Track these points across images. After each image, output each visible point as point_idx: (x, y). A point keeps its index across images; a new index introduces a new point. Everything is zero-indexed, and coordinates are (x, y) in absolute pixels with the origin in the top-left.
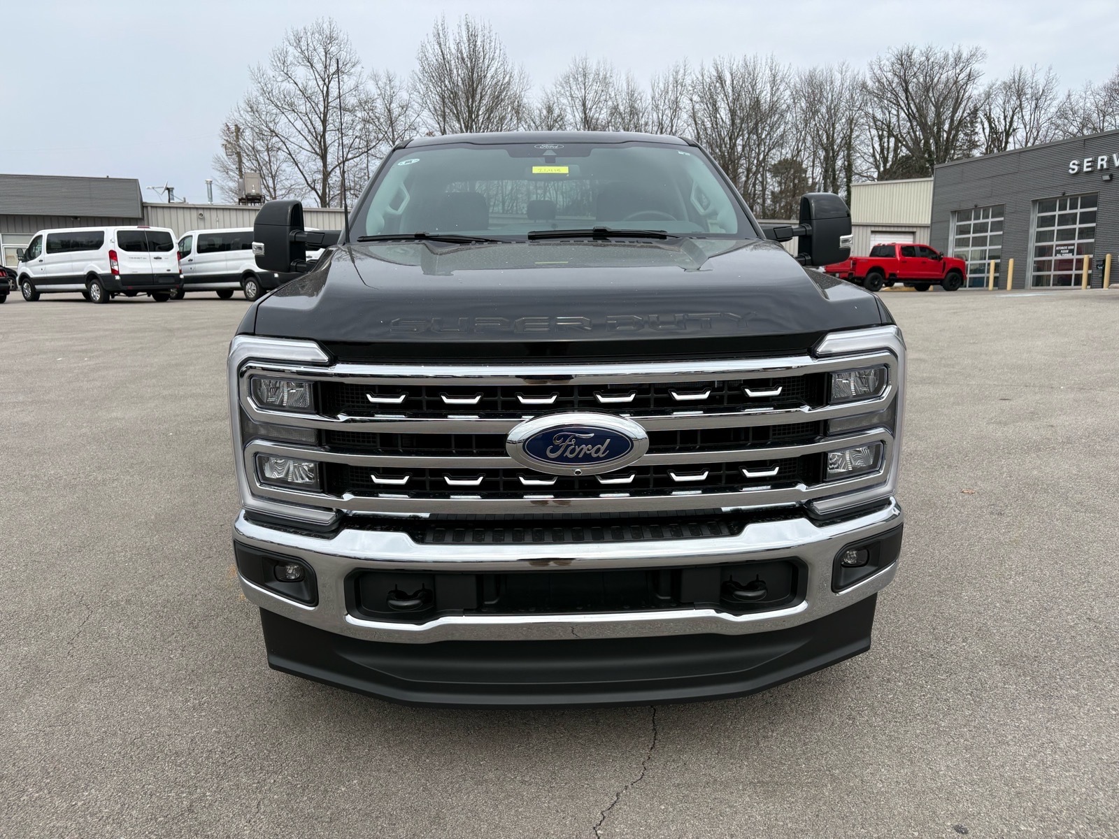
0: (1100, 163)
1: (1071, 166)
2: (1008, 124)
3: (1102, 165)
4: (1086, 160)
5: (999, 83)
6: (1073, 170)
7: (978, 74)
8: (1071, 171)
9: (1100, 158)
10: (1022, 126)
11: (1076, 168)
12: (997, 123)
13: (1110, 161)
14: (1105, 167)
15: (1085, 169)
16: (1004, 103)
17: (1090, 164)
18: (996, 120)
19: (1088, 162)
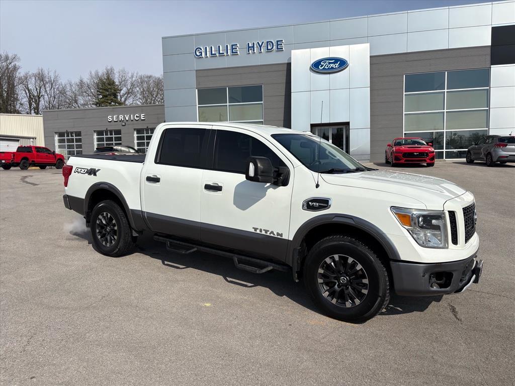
1: (109, 118)
2: (38, 92)
3: (121, 119)
7: (20, 67)
9: (120, 116)
10: (46, 95)
12: (33, 92)
13: (124, 118)
15: (115, 120)
16: (35, 83)
19: (115, 117)
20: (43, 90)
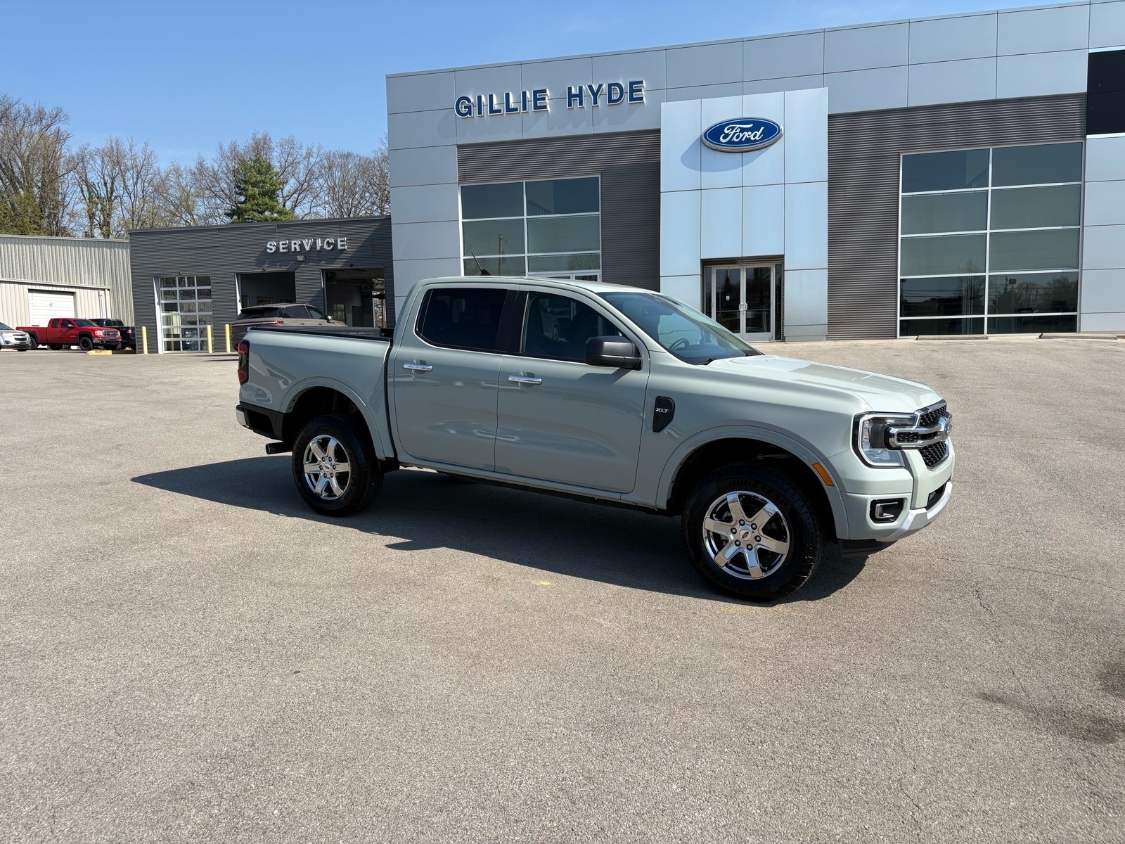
0: (293, 246)
1: (268, 246)
2: (109, 190)
3: (295, 248)
4: (281, 243)
5: (91, 148)
6: (271, 249)
7: (68, 134)
8: (268, 250)
9: (293, 242)
10: (126, 194)
11: (274, 249)
12: (97, 188)
13: (302, 246)
14: (298, 249)
15: (281, 250)
16: (102, 170)
17: (284, 246)
18: (97, 185)
19: (283, 244)
20: (119, 185)
